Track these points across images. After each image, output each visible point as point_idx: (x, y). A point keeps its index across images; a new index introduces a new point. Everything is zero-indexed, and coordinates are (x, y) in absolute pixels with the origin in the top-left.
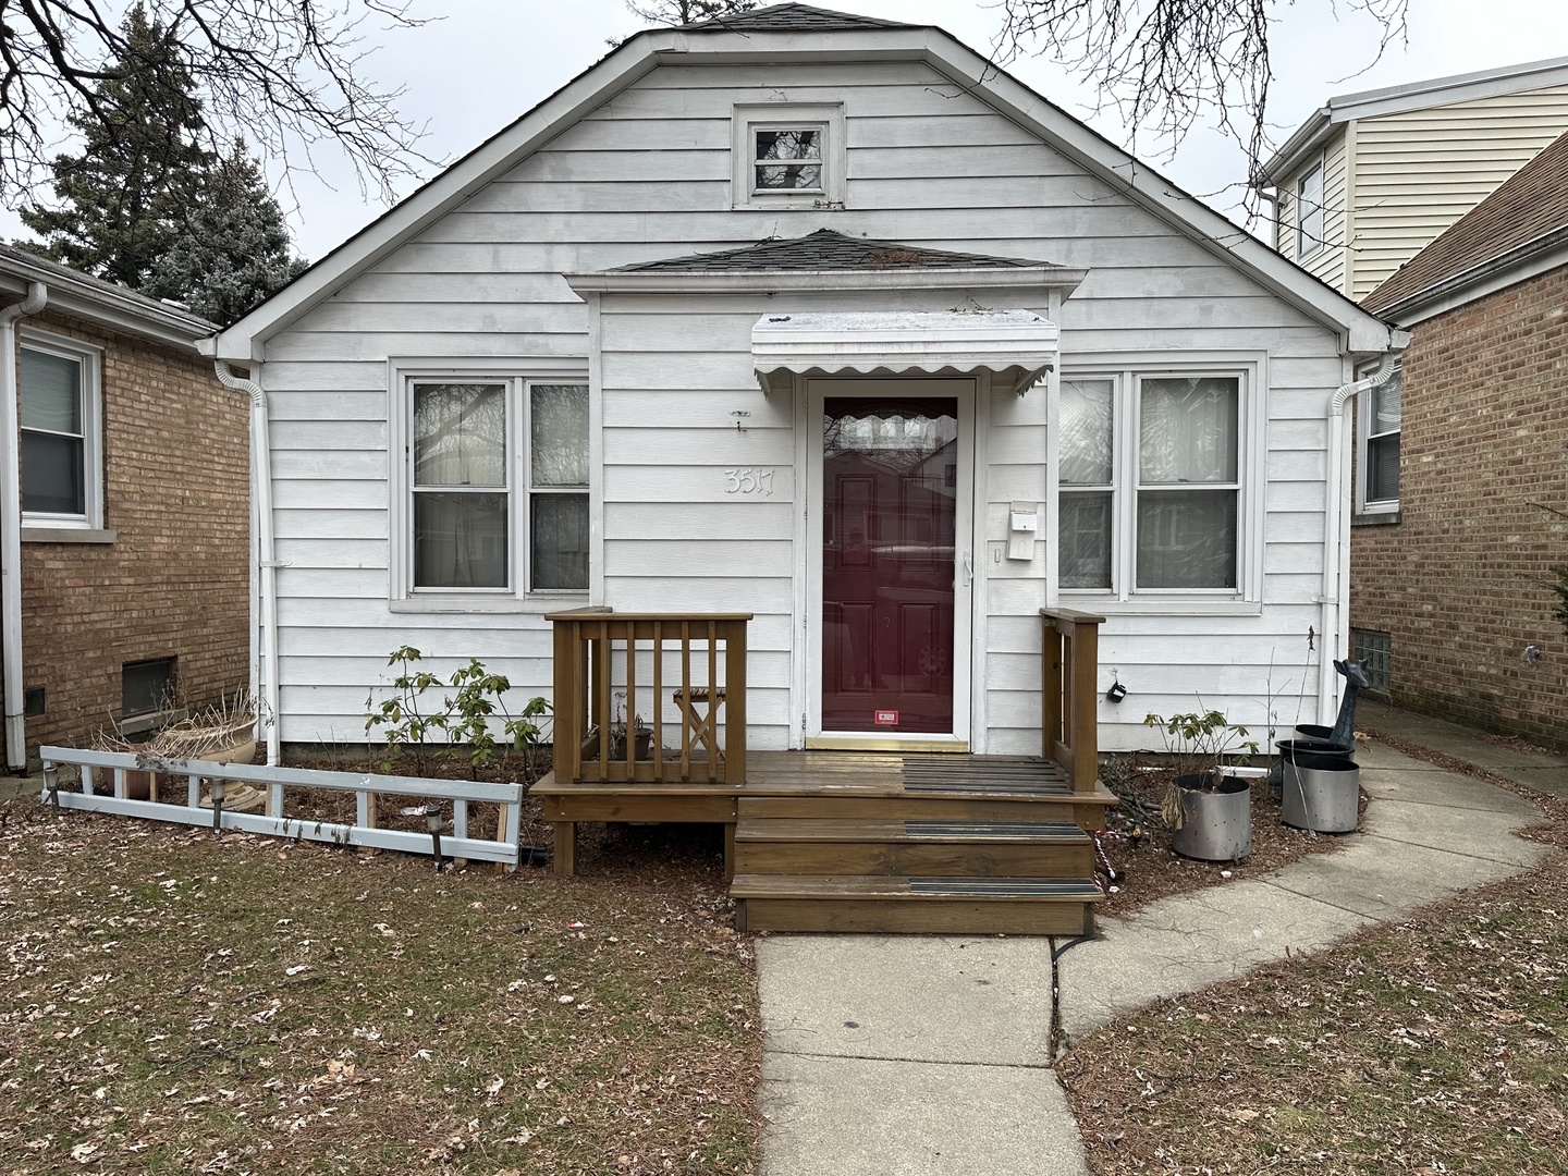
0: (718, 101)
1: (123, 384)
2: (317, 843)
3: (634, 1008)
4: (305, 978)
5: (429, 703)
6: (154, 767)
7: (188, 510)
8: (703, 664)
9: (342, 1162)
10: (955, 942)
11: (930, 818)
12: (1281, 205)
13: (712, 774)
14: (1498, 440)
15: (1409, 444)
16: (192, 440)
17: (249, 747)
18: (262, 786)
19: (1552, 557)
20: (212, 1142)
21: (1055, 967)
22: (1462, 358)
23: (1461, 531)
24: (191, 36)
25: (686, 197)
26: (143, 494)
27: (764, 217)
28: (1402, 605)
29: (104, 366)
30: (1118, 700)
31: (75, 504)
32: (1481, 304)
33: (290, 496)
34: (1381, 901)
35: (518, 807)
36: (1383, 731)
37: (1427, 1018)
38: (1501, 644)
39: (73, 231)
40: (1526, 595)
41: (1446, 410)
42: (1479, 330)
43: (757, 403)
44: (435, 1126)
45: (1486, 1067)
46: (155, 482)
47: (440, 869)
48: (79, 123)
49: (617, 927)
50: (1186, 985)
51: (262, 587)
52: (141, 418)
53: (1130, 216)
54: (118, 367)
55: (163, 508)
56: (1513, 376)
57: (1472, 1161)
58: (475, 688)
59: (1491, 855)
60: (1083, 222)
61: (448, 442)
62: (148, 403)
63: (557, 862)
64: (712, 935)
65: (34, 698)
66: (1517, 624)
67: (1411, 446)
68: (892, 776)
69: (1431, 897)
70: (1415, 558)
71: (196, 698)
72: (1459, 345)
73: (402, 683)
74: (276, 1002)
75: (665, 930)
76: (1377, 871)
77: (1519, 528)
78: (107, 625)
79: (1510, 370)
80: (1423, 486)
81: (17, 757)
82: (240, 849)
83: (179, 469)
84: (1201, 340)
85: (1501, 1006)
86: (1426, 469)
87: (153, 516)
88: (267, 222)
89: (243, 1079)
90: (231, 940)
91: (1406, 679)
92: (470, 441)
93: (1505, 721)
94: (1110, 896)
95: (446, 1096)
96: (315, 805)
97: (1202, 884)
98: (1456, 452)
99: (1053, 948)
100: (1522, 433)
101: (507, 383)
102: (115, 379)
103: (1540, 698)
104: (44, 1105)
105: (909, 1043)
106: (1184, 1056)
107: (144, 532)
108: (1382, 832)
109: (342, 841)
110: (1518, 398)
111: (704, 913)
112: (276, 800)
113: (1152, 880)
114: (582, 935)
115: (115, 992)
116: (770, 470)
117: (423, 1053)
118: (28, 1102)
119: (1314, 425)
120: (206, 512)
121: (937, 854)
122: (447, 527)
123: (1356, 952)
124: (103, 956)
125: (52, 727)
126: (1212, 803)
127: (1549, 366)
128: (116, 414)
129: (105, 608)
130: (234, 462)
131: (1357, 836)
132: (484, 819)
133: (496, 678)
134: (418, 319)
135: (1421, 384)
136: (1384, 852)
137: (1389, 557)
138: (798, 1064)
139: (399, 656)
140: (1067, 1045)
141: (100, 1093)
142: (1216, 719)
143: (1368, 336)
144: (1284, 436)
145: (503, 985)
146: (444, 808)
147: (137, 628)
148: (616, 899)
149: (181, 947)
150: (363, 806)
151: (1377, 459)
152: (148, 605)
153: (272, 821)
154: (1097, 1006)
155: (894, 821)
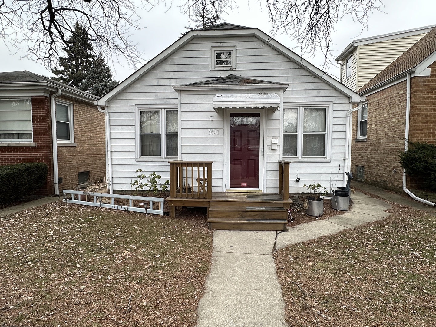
0: (208, 46)
1: (77, 111)
2: (121, 210)
3: (187, 243)
4: (120, 236)
5: (144, 181)
6: (87, 194)
7: (92, 139)
8: (202, 173)
9: (128, 268)
10: (255, 232)
11: (252, 206)
12: (342, 66)
13: (204, 197)
14: (389, 122)
15: (369, 122)
16: (92, 123)
17: (107, 190)
18: (109, 198)
19: (399, 149)
20: (102, 264)
21: (276, 237)
22: (381, 103)
23: (380, 143)
24: (91, 33)
25: (200, 68)
26: (82, 135)
27: (218, 72)
28: (367, 160)
29: (73, 107)
30: (298, 181)
31: (68, 138)
32: (385, 90)
33: (114, 136)
34: (350, 224)
35: (163, 203)
36: (360, 189)
37: (354, 247)
38: (388, 169)
39: (63, 74)
40: (394, 158)
41: (377, 115)
42: (385, 96)
43: (215, 114)
44: (146, 263)
45: (363, 256)
46: (85, 133)
47: (147, 216)
48: (64, 49)
49: (184, 228)
50: (304, 240)
51: (108, 156)
52: (81, 118)
53: (301, 71)
54: (77, 107)
55: (86, 138)
56: (392, 107)
57: (355, 273)
58: (154, 178)
59: (378, 215)
60: (291, 73)
61: (148, 122)
62: (83, 115)
63: (171, 215)
64: (204, 230)
65: (60, 180)
66: (392, 164)
67: (370, 123)
68: (244, 197)
69: (362, 224)
70: (370, 149)
71: (94, 180)
72: (380, 99)
73: (139, 177)
74: (114, 240)
75: (194, 229)
76: (351, 218)
77: (392, 142)
78: (75, 164)
79: (392, 105)
80: (372, 132)
81: (57, 192)
82: (105, 211)
83: (90, 130)
84: (317, 99)
85: (370, 245)
86: (373, 128)
87: (84, 140)
88: (107, 72)
89: (108, 254)
90: (105, 229)
91: (367, 177)
92: (153, 122)
93: (389, 187)
94: (291, 223)
95: (148, 258)
96: (121, 203)
97: (311, 221)
98: (379, 124)
99: (276, 233)
100: (394, 120)
101: (161, 110)
102: (76, 110)
103: (396, 181)
104: (70, 258)
105: (243, 250)
106: (300, 253)
107: (83, 143)
108: (354, 210)
109: (126, 210)
110: (393, 112)
111: (202, 226)
112: (112, 201)
113: (301, 220)
114: (176, 229)
115: (82, 238)
116: (218, 129)
117: (144, 250)
118: (67, 257)
119: (343, 119)
120: (95, 139)
121: (253, 214)
122: (148, 142)
123: (341, 234)
124: (79, 231)
125: (64, 186)
126: (315, 203)
127: (400, 105)
128: (76, 118)
129: (75, 160)
130: (101, 128)
131: (348, 211)
132: (156, 205)
133: (158, 176)
134: (141, 96)
135: (372, 108)
136: (354, 214)
137: (364, 149)
138: (220, 254)
139: (138, 171)
140: (276, 251)
141: (81, 256)
142: (319, 186)
143: (356, 98)
144: (336, 121)
145: (160, 238)
146: (147, 203)
147: (81, 165)
148: (184, 222)
149: (94, 230)
150: (131, 202)
151: (363, 126)
152: (83, 160)
153: (112, 206)
154: (284, 244)
155: (244, 207)
